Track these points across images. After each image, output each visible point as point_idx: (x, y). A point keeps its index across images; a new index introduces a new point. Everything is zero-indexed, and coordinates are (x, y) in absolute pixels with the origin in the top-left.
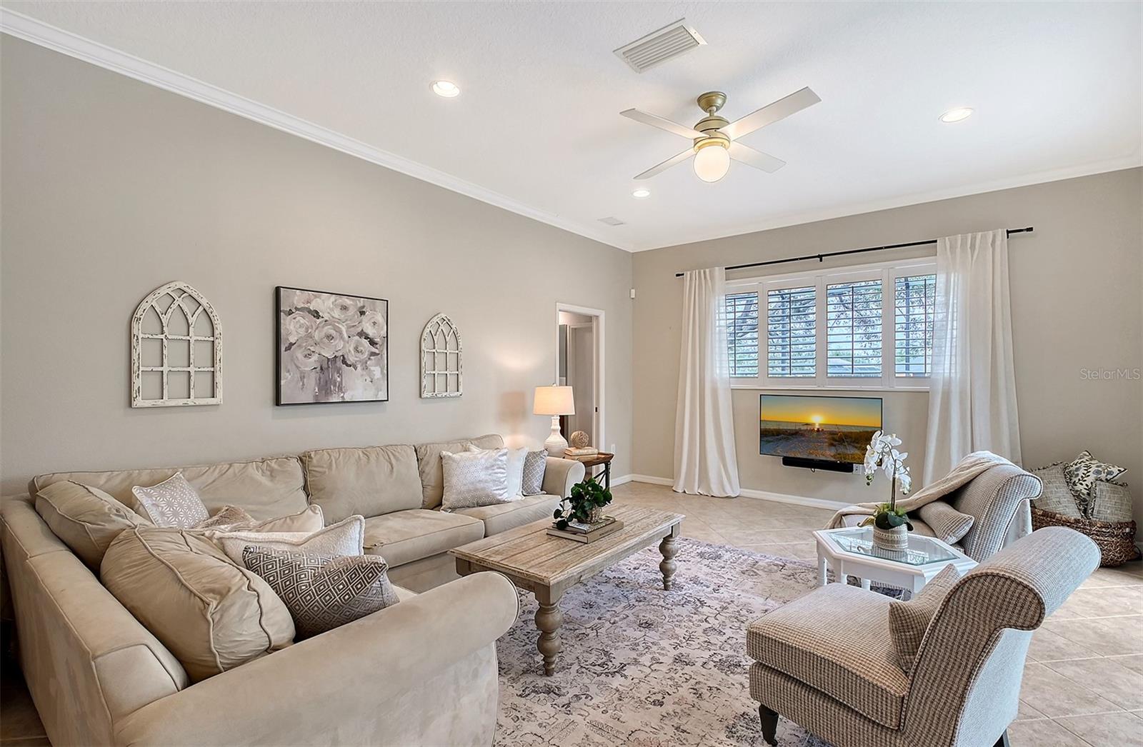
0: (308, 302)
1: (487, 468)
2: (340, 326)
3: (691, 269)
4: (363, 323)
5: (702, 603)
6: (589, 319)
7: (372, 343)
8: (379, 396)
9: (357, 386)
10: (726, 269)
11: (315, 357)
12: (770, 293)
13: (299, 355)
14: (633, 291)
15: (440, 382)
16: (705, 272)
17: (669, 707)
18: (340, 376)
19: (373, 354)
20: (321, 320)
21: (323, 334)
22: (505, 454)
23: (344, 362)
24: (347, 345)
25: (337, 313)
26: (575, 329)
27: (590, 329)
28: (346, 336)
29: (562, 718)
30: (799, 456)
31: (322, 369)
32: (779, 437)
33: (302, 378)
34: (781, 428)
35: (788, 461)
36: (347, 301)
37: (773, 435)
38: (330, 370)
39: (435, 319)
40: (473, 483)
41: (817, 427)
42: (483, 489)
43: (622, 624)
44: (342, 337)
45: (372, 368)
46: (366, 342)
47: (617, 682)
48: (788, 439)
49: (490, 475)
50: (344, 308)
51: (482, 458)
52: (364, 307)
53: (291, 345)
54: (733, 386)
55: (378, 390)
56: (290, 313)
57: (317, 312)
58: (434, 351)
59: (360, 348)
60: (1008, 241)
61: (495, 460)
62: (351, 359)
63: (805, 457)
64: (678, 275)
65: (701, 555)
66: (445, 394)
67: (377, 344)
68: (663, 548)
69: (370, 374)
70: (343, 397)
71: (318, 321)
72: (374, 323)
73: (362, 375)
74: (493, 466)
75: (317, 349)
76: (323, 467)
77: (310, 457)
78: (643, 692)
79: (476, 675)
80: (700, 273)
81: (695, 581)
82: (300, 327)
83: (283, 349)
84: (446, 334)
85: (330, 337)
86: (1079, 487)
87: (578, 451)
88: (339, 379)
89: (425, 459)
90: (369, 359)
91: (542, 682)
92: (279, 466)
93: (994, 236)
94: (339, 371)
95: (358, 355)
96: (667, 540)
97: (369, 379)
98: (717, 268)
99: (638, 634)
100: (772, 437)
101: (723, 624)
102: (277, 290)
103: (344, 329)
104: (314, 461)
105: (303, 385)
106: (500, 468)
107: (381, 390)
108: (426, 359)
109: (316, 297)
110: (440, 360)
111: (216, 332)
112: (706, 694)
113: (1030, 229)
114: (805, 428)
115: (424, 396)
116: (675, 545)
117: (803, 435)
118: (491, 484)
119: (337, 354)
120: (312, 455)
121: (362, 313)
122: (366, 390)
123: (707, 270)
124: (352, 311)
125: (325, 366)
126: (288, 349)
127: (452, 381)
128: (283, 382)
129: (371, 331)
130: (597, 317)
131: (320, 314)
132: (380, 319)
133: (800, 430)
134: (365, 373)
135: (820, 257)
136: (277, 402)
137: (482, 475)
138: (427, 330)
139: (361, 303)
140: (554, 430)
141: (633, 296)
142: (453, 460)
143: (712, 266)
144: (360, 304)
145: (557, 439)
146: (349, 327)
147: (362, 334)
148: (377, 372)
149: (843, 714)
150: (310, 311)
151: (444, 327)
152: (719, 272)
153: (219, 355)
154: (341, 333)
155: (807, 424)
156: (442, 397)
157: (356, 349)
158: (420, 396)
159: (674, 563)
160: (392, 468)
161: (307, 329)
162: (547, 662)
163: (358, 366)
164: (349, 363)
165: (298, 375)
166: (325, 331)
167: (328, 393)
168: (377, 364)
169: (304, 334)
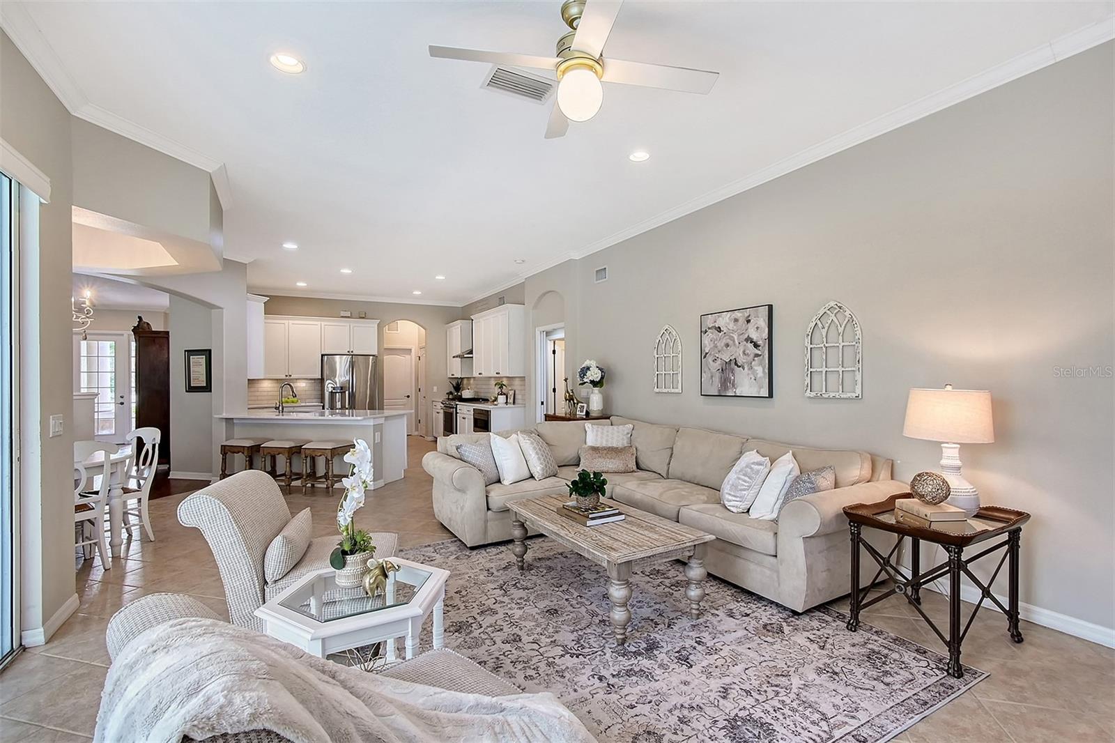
0: (715, 322)
2: (734, 335)
4: (749, 330)
7: (756, 346)
8: (761, 392)
9: (744, 383)
11: (719, 362)
13: (711, 360)
18: (734, 375)
19: (757, 355)
20: (722, 333)
21: (723, 344)
23: (736, 364)
24: (739, 350)
25: (731, 326)
28: (737, 343)
31: (722, 370)
33: (712, 377)
36: (738, 314)
38: (728, 371)
44: (735, 345)
45: (756, 368)
46: (750, 346)
50: (736, 320)
52: (749, 316)
53: (707, 354)
55: (761, 387)
56: (706, 332)
57: (719, 328)
58: (825, 345)
59: (747, 352)
62: (741, 361)
67: (759, 346)
69: (755, 373)
70: (735, 392)
71: (720, 334)
72: (757, 328)
73: (748, 374)
75: (719, 355)
82: (711, 341)
83: (703, 357)
84: (839, 325)
85: (727, 345)
88: (733, 378)
90: (754, 360)
94: (732, 371)
95: (747, 357)
97: (753, 378)
102: (701, 317)
103: (736, 338)
105: (712, 382)
108: (809, 356)
109: (719, 316)
110: (833, 355)
111: (679, 350)
115: (806, 395)
119: (731, 358)
121: (748, 321)
122: (751, 387)
124: (742, 321)
125: (724, 368)
126: (706, 357)
128: (703, 380)
129: (754, 336)
131: (722, 329)
132: (762, 323)
134: (750, 372)
136: (701, 393)
139: (747, 313)
144: (747, 315)
146: (740, 335)
147: (750, 339)
148: (759, 371)
150: (716, 329)
151: (837, 316)
153: (679, 364)
154: (734, 341)
157: (745, 352)
161: (714, 342)
163: (746, 367)
164: (739, 365)
165: (710, 375)
166: (724, 341)
167: (726, 388)
168: (760, 364)
169: (712, 345)
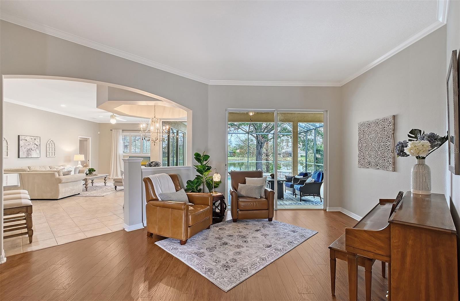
3: (114, 129)
4: (35, 142)
6: (87, 139)
7: (37, 146)
9: (34, 154)
11: (26, 149)
13: (23, 148)
14: (99, 132)
15: (51, 153)
19: (37, 148)
21: (27, 144)
23: (31, 149)
24: (32, 146)
25: (30, 140)
27: (87, 141)
31: (27, 151)
33: (24, 153)
36: (32, 137)
38: (29, 151)
39: (50, 140)
46: (36, 146)
50: (32, 139)
54: (124, 155)
55: (38, 155)
56: (22, 140)
58: (50, 147)
64: (111, 130)
66: (52, 156)
68: (104, 179)
69: (37, 152)
70: (31, 157)
72: (38, 142)
73: (35, 152)
75: (27, 147)
80: (116, 130)
83: (20, 147)
84: (52, 143)
85: (29, 145)
87: (86, 168)
88: (30, 153)
91: (86, 190)
94: (30, 151)
102: (19, 136)
103: (31, 143)
104: (31, 167)
108: (48, 149)
109: (26, 137)
110: (51, 149)
111: (8, 144)
121: (35, 140)
122: (36, 155)
123: (118, 130)
124: (33, 139)
126: (21, 147)
127: (53, 153)
128: (20, 153)
129: (37, 143)
130: (89, 139)
131: (27, 140)
136: (19, 157)
138: (48, 143)
139: (35, 138)
140: (80, 164)
141: (99, 133)
145: (81, 166)
147: (35, 144)
148: (38, 152)
150: (25, 140)
152: (121, 131)
153: (8, 148)
154: (31, 144)
157: (34, 147)
158: (47, 156)
163: (34, 150)
165: (23, 153)
166: (28, 143)
167: (28, 156)
168: (38, 150)
169: (24, 144)
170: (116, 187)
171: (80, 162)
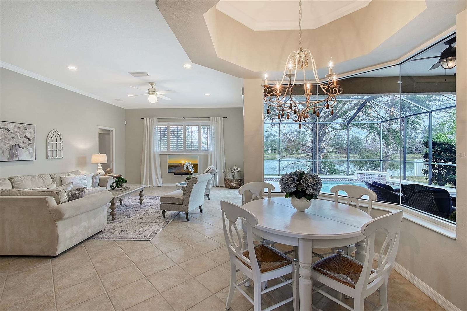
0: (5, 126)
1: (80, 180)
2: (17, 134)
3: (147, 117)
4: (26, 133)
5: (151, 206)
6: (109, 131)
7: (29, 140)
8: (32, 158)
9: (24, 155)
10: (158, 118)
11: (8, 145)
12: (171, 127)
14: (125, 122)
15: (54, 153)
16: (151, 119)
17: (143, 218)
18: (17, 151)
19: (30, 144)
20: (10, 132)
22: (85, 175)
23: (19, 146)
24: (20, 141)
25: (16, 129)
26: (101, 133)
27: (109, 134)
28: (19, 137)
29: (119, 224)
30: (179, 172)
31: (10, 149)
32: (173, 167)
33: (3, 152)
34: (174, 165)
35: (176, 174)
36: (20, 125)
37: (172, 167)
38: (14, 149)
39: (53, 131)
40: (75, 184)
41: (183, 164)
42: (79, 186)
43: (131, 211)
45: (29, 149)
46: (27, 140)
47: (131, 218)
48: (176, 168)
49: (81, 181)
50: (19, 128)
51: (78, 177)
52: (26, 127)
54: (160, 154)
55: (32, 156)
57: (8, 129)
58: (52, 142)
59: (25, 142)
60: (223, 120)
61: (83, 177)
62: (21, 146)
63: (180, 172)
64: (142, 118)
65: (150, 198)
66: (57, 157)
67: (31, 140)
68: (140, 195)
70: (18, 159)
72: (30, 133)
74: (82, 179)
75: (9, 142)
76: (19, 181)
77: (13, 178)
78: (138, 218)
79: (103, 211)
80: (149, 119)
81: (149, 202)
82: (2, 134)
84: (57, 137)
85: (13, 138)
86: (233, 173)
87: (109, 174)
88: (17, 153)
89: (55, 178)
90: (28, 145)
91: (112, 221)
92: (3, 181)
93: (220, 118)
94: (17, 150)
95: (24, 144)
96: (141, 192)
97: (28, 152)
98: (155, 118)
99: (135, 212)
100: (171, 167)
101: (156, 207)
104: (15, 179)
105: (3, 155)
106: (85, 179)
107: (33, 156)
108: (49, 145)
109: (8, 124)
110: (54, 145)
112: (152, 216)
113: (227, 118)
114: (180, 164)
115: (48, 158)
116: (143, 193)
117: (179, 166)
118: (82, 184)
119: (16, 144)
120: (14, 178)
121: (26, 129)
122: (27, 156)
123: (152, 118)
124: (22, 129)
127: (59, 153)
129: (29, 136)
130: (112, 131)
131: (10, 130)
132: (32, 131)
133: (179, 165)
134: (27, 150)
135: (184, 118)
137: (79, 182)
138: (50, 135)
140: (100, 168)
141: (125, 124)
142: (66, 178)
143: (153, 117)
144: (25, 126)
145: (101, 171)
146: (20, 134)
147: (26, 137)
148: (31, 150)
149: (175, 205)
150: (6, 129)
151: (56, 134)
152: (156, 119)
154: (18, 137)
155: (181, 163)
156: (55, 159)
157: (23, 142)
158: (47, 158)
159: (143, 198)
160: (44, 181)
161: (5, 135)
162: (113, 217)
163: (24, 148)
164: (21, 147)
166: (11, 136)
167: (13, 157)
168: (32, 147)
169: (3, 137)
170: (164, 212)
171: (100, 166)
